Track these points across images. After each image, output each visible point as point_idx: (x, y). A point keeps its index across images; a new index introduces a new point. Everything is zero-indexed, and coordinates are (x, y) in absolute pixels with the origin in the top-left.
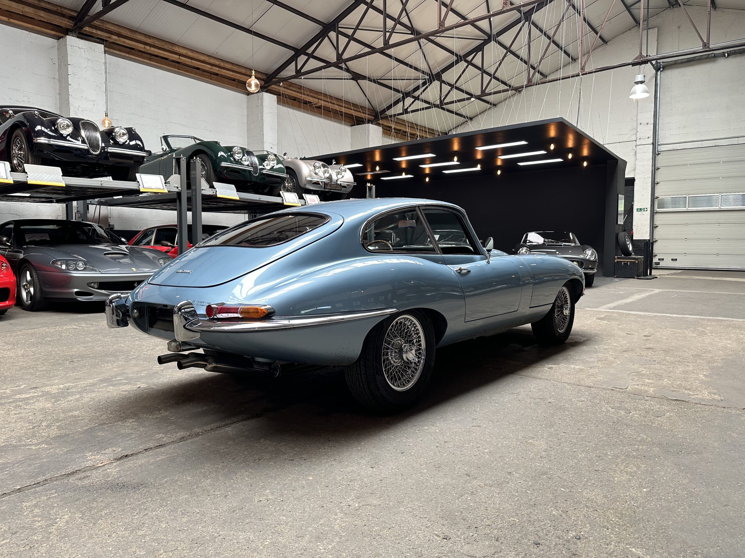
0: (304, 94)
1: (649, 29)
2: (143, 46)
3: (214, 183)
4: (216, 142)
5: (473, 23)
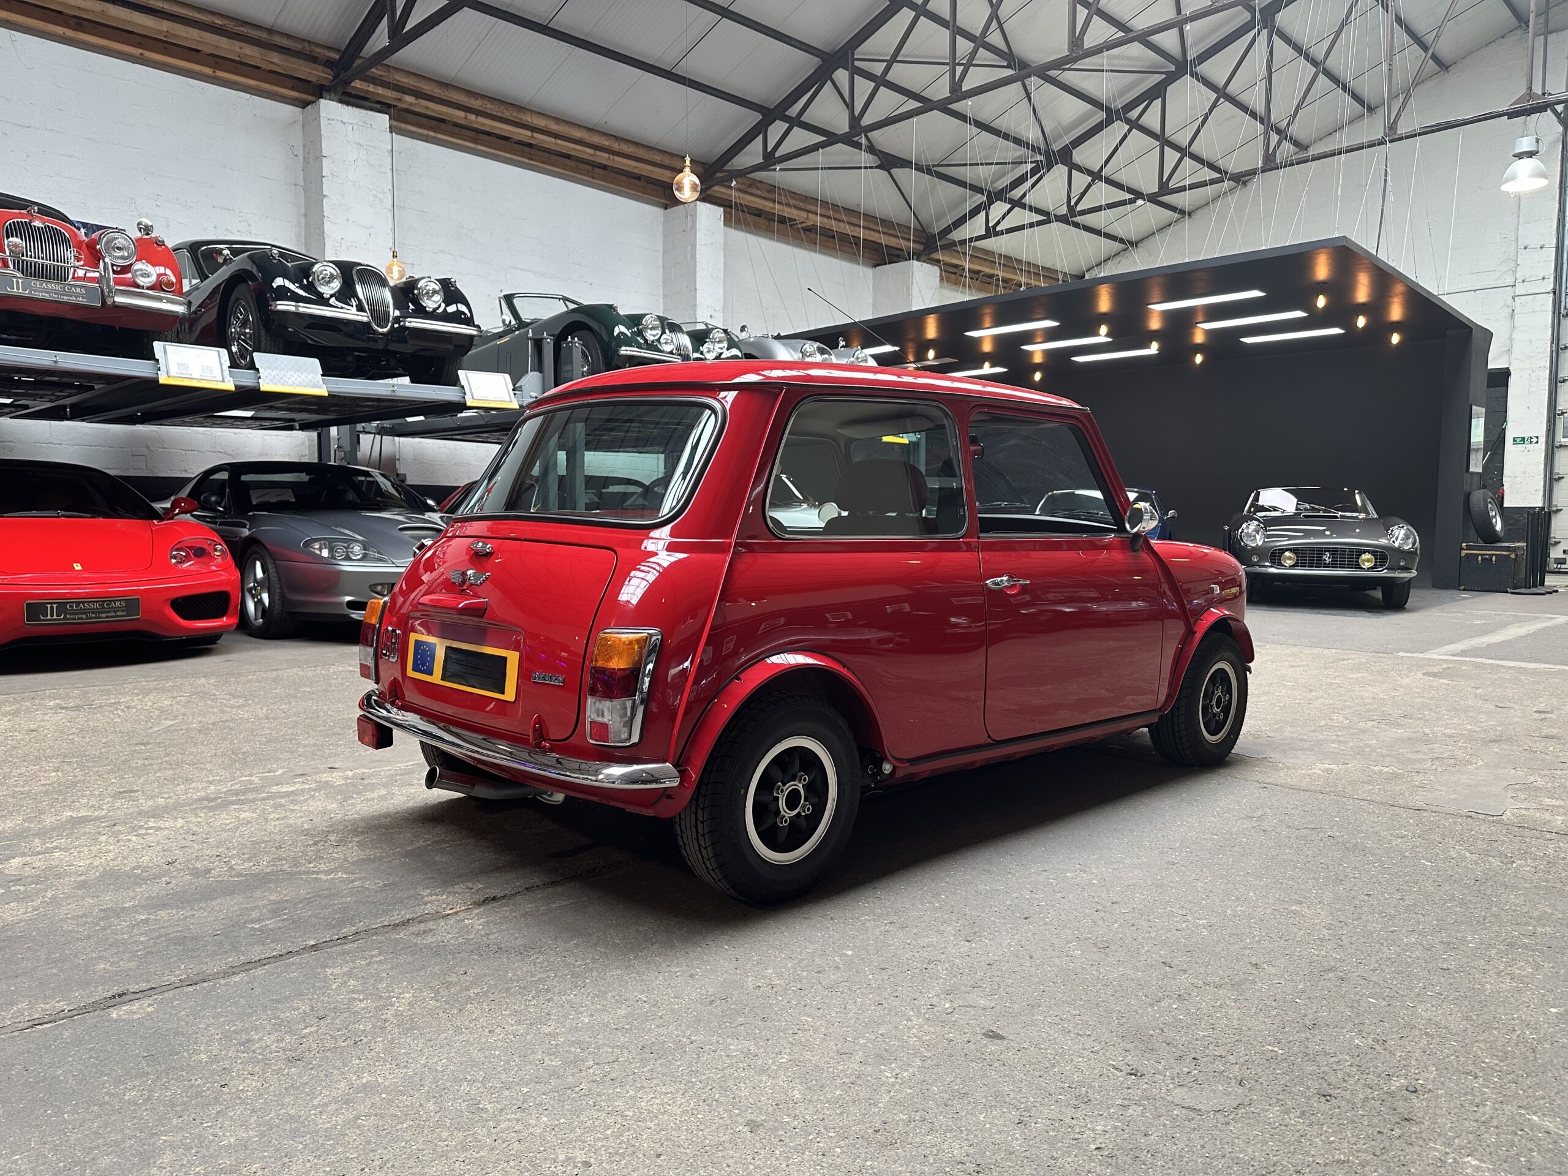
0: (780, 203)
1: (1550, 33)
2: (462, 114)
4: (611, 307)
5: (1144, 38)
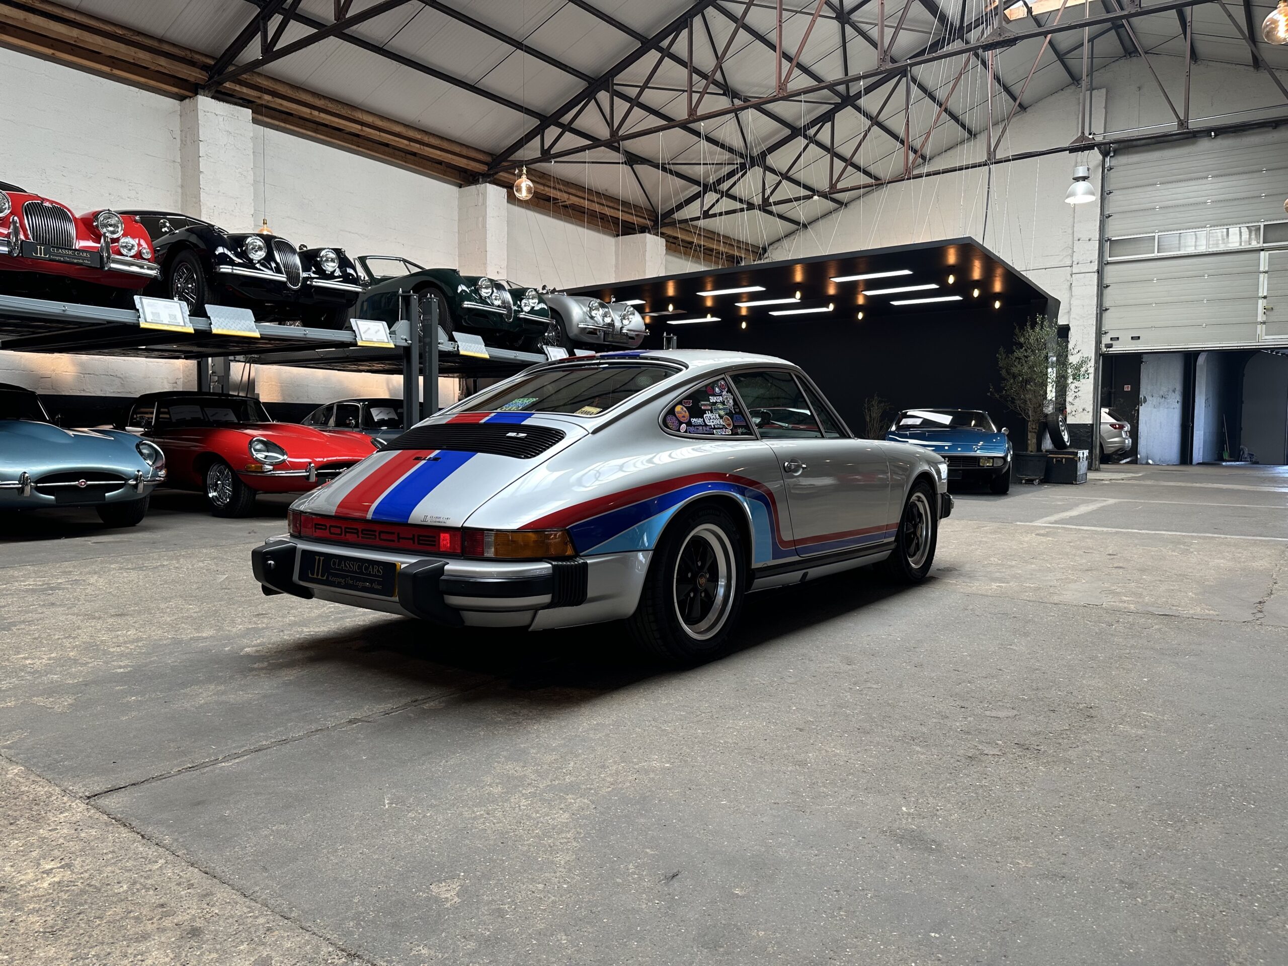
0: (555, 188)
1: (1093, 90)
2: (308, 110)
3: (454, 333)
4: (454, 271)
5: (830, 87)
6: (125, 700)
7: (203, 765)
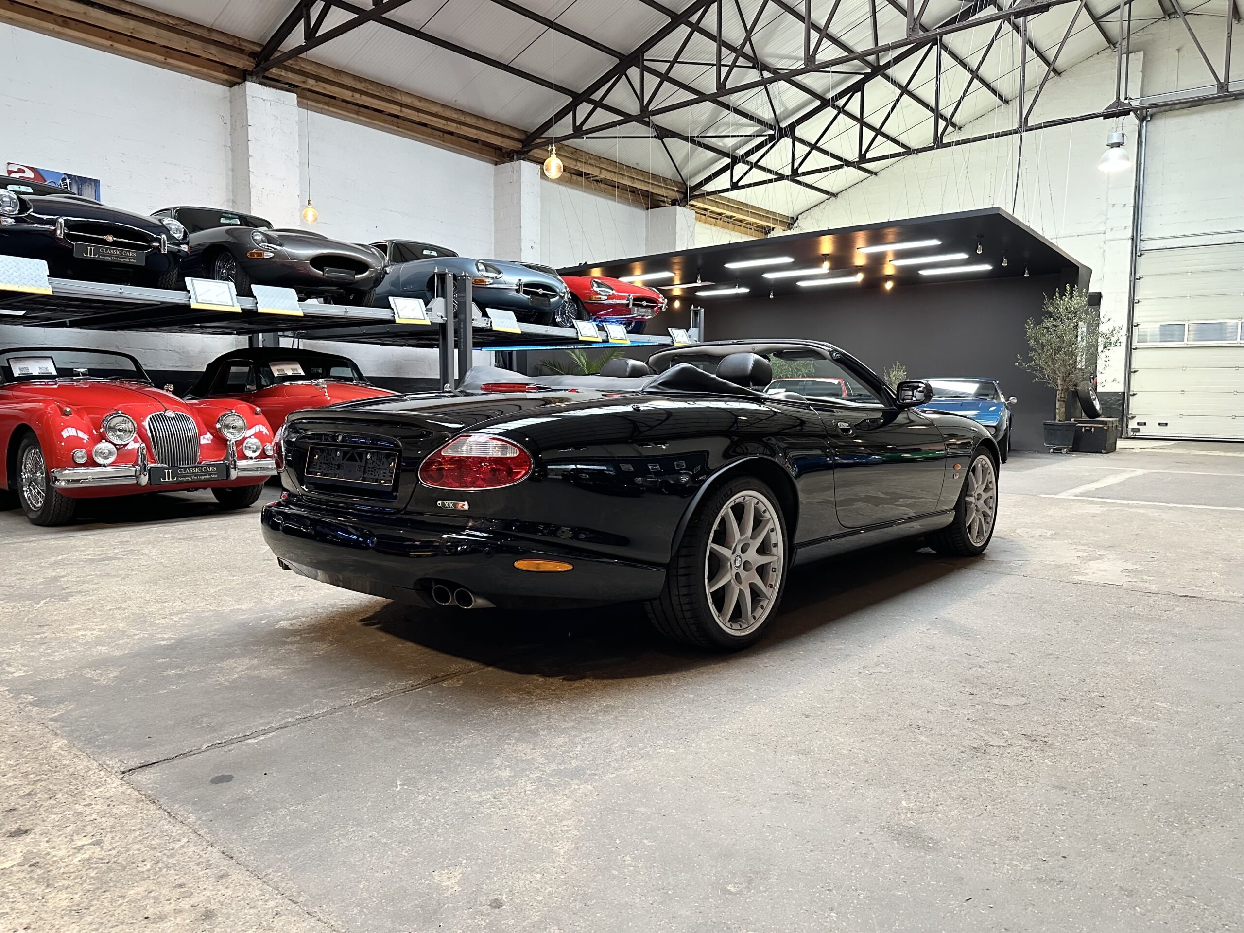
0: (586, 163)
1: (1130, 53)
3: (487, 309)
5: (861, 57)
6: (165, 674)
7: (231, 742)
